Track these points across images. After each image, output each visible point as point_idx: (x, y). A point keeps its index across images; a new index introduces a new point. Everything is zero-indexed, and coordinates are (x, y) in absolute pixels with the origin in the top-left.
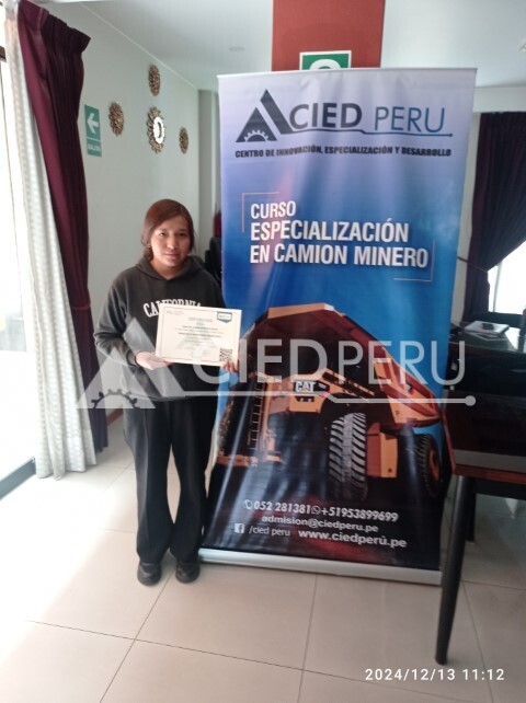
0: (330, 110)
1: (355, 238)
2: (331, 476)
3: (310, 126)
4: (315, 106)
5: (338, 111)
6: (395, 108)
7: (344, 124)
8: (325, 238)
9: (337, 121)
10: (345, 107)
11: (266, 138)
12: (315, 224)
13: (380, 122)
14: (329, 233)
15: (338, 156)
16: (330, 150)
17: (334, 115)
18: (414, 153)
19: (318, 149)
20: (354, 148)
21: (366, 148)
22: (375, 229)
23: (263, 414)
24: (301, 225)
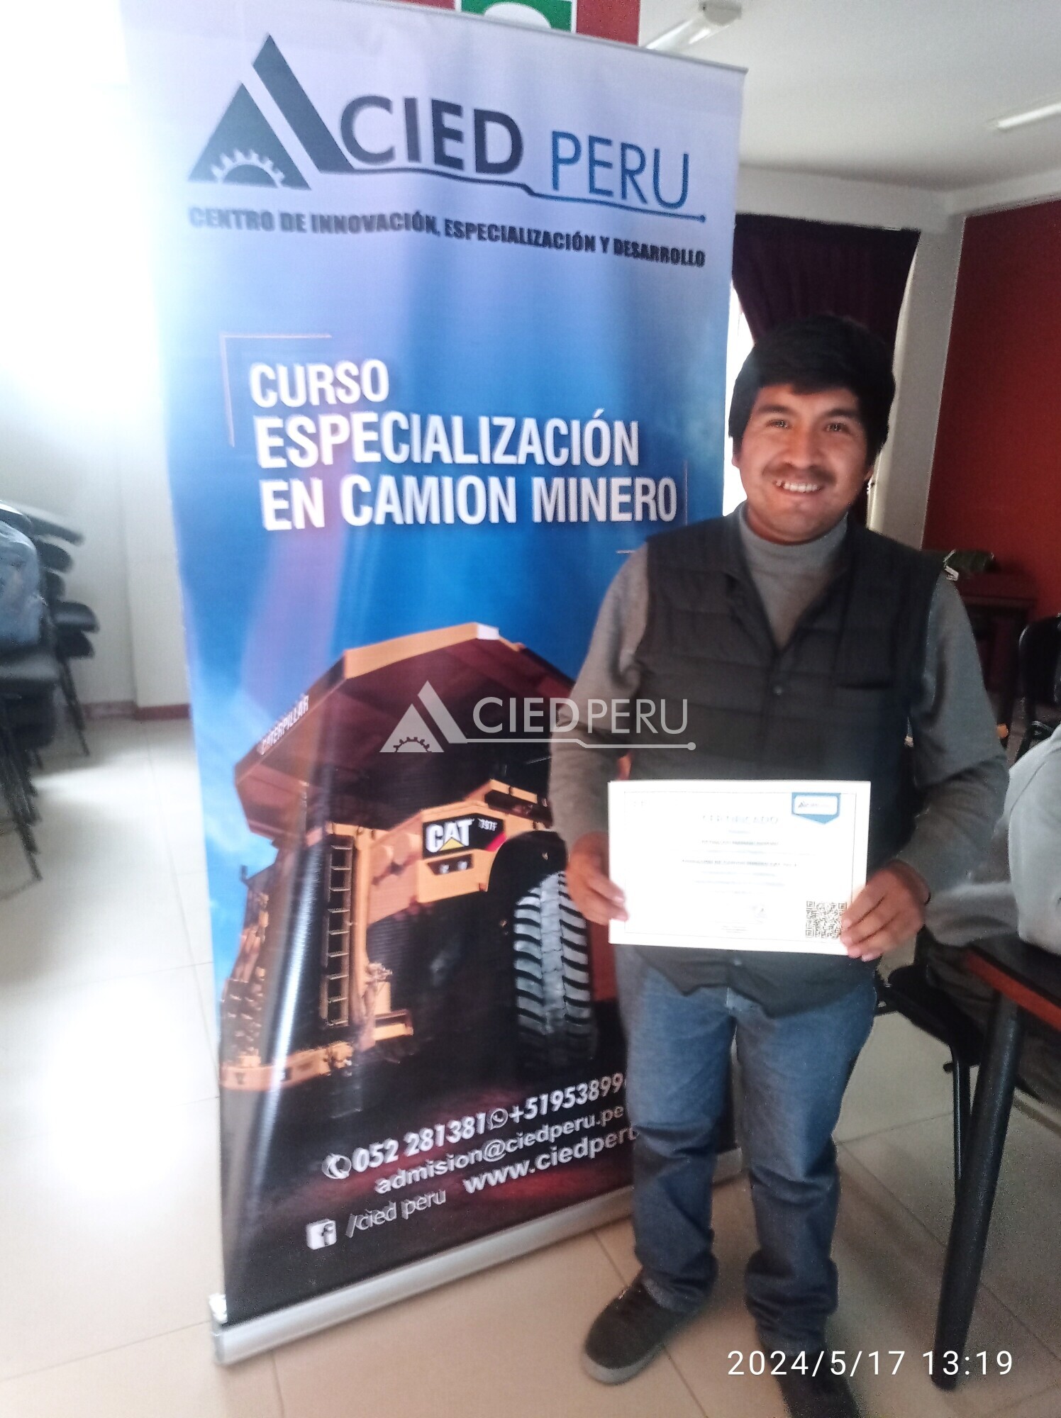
2: (524, 1029)
3: (401, 159)
4: (410, 105)
5: (465, 124)
6: (593, 140)
7: (482, 164)
9: (464, 150)
10: (482, 117)
11: (278, 176)
12: (435, 422)
13: (563, 170)
14: (471, 445)
15: (473, 247)
17: (457, 136)
18: (636, 255)
19: (430, 224)
20: (512, 229)
21: (538, 233)
22: (569, 435)
23: (352, 929)
24: (404, 425)
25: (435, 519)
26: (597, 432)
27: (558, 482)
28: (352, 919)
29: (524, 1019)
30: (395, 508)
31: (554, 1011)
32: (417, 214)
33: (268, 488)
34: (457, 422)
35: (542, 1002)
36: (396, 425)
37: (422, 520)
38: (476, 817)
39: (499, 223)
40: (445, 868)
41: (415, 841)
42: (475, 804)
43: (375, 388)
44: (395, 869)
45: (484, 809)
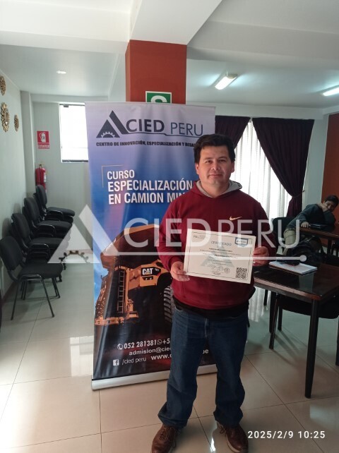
0: (148, 123)
1: (167, 189)
2: (166, 320)
3: (138, 130)
4: (140, 120)
5: (152, 123)
6: (180, 124)
7: (155, 130)
8: (151, 189)
9: (152, 128)
10: (155, 121)
11: (114, 136)
13: (173, 130)
15: (154, 147)
16: (150, 143)
17: (150, 126)
19: (144, 143)
20: (162, 143)
21: (168, 143)
22: (176, 184)
23: (125, 291)
24: (138, 182)
25: (145, 202)
26: (182, 183)
27: (173, 194)
28: (125, 288)
32: (141, 141)
33: (110, 196)
37: (142, 202)
38: (154, 268)
39: (159, 142)
40: (146, 279)
41: (140, 272)
42: (154, 265)
43: (132, 175)
44: (135, 278)
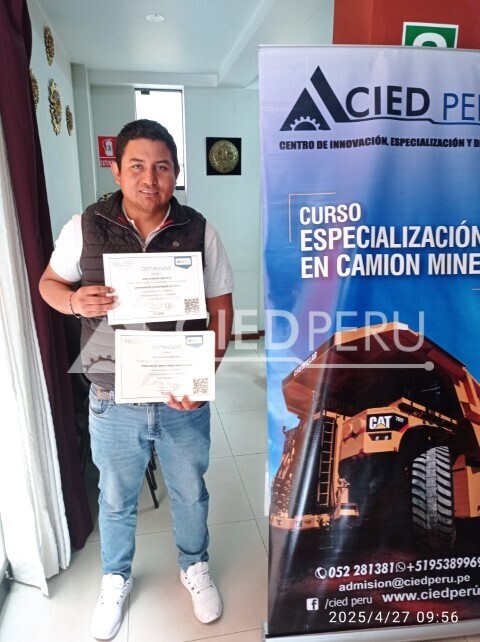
0: (395, 94)
2: (416, 524)
3: (372, 114)
4: (378, 90)
5: (403, 95)
6: (464, 95)
7: (410, 112)
8: (393, 245)
10: (411, 91)
11: (317, 126)
15: (405, 149)
16: (397, 142)
17: (399, 100)
20: (423, 140)
21: (436, 140)
22: (448, 234)
23: (333, 461)
24: (367, 231)
25: (380, 273)
26: (463, 232)
27: (442, 256)
28: (333, 456)
29: (415, 519)
30: (361, 269)
31: (432, 518)
32: (378, 137)
33: (304, 260)
34: (392, 229)
35: (426, 512)
36: (363, 231)
37: (374, 274)
38: (394, 415)
39: (416, 138)
40: (377, 438)
41: (363, 423)
42: (393, 409)
43: (355, 216)
44: (353, 435)
45: (398, 412)
